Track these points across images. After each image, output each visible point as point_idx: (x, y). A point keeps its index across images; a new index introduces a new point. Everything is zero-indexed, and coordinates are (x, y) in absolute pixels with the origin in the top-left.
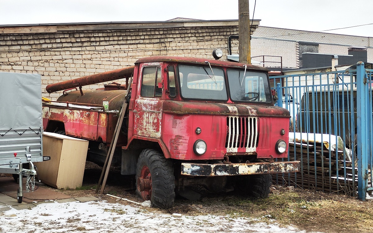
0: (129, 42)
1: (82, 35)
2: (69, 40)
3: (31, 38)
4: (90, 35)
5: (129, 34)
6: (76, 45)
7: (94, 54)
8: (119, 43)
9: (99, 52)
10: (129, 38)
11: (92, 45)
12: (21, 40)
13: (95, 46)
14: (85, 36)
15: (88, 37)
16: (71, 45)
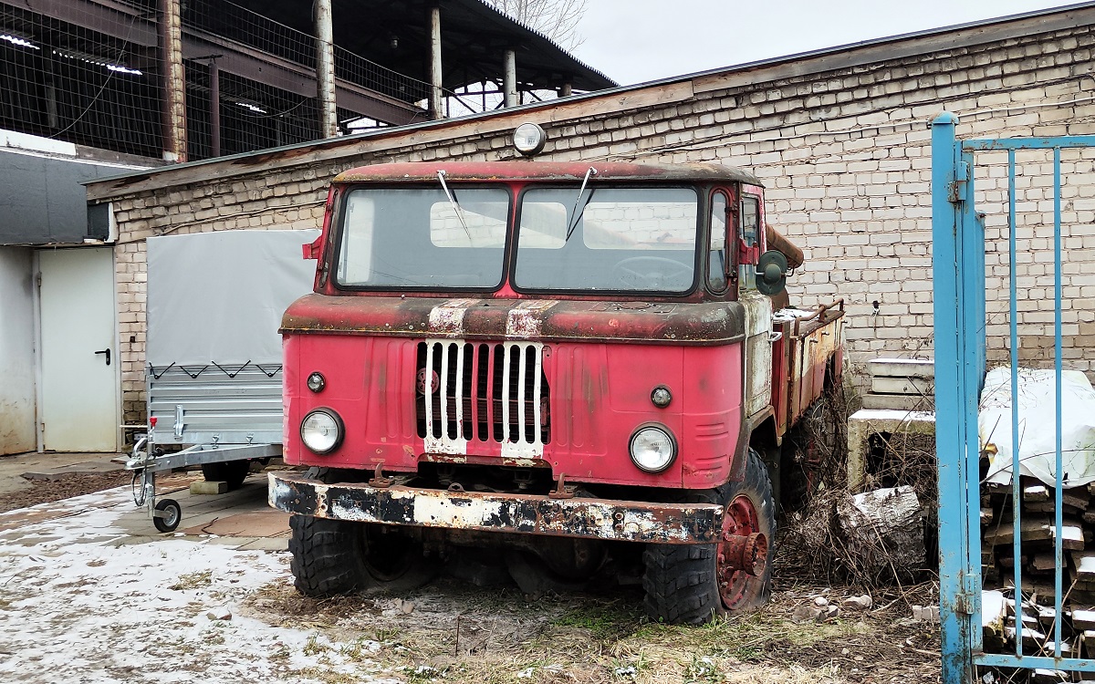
0: (943, 94)
1: (774, 96)
4: (801, 92)
6: (762, 124)
7: (821, 145)
8: (909, 100)
9: (838, 138)
10: (941, 81)
11: (814, 118)
12: (606, 131)
13: (823, 120)
14: (784, 96)
15: (797, 97)
16: (747, 126)
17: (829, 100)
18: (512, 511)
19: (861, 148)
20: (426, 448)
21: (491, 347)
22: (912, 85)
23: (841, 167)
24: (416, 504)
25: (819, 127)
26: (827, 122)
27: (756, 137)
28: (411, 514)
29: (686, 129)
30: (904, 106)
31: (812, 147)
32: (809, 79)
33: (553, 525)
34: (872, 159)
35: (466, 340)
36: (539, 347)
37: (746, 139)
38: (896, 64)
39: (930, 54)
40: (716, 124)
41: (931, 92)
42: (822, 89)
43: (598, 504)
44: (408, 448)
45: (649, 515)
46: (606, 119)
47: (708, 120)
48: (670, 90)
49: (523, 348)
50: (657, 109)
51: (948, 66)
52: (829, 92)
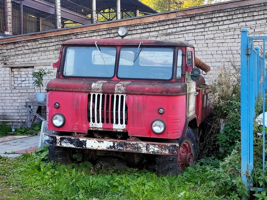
0: (256, 18)
1: (202, 17)
2: (191, 23)
3: (156, 25)
4: (211, 16)
5: (254, 9)
6: (198, 27)
7: (217, 34)
8: (245, 20)
9: (222, 31)
10: (255, 14)
11: (215, 25)
12: (148, 28)
13: (218, 26)
14: (205, 18)
15: (210, 18)
16: (194, 27)
17: (220, 19)
18: (116, 145)
19: (230, 35)
20: (90, 125)
21: (110, 95)
22: (246, 15)
23: (223, 41)
24: (87, 142)
25: (216, 28)
26: (219, 26)
27: (196, 31)
28: (85, 145)
29: (174, 28)
30: (243, 22)
31: (214, 34)
32: (213, 12)
33: (128, 149)
34: (233, 38)
35: (103, 93)
36: (125, 95)
37: (193, 31)
38: (241, 8)
39: (251, 5)
40: (184, 26)
41: (252, 17)
42: (218, 16)
43: (142, 143)
44: (85, 126)
45: (157, 146)
46: (149, 24)
47: (181, 25)
48: (169, 15)
49: (120, 96)
50: (165, 21)
51: (257, 9)
52: (220, 17)
